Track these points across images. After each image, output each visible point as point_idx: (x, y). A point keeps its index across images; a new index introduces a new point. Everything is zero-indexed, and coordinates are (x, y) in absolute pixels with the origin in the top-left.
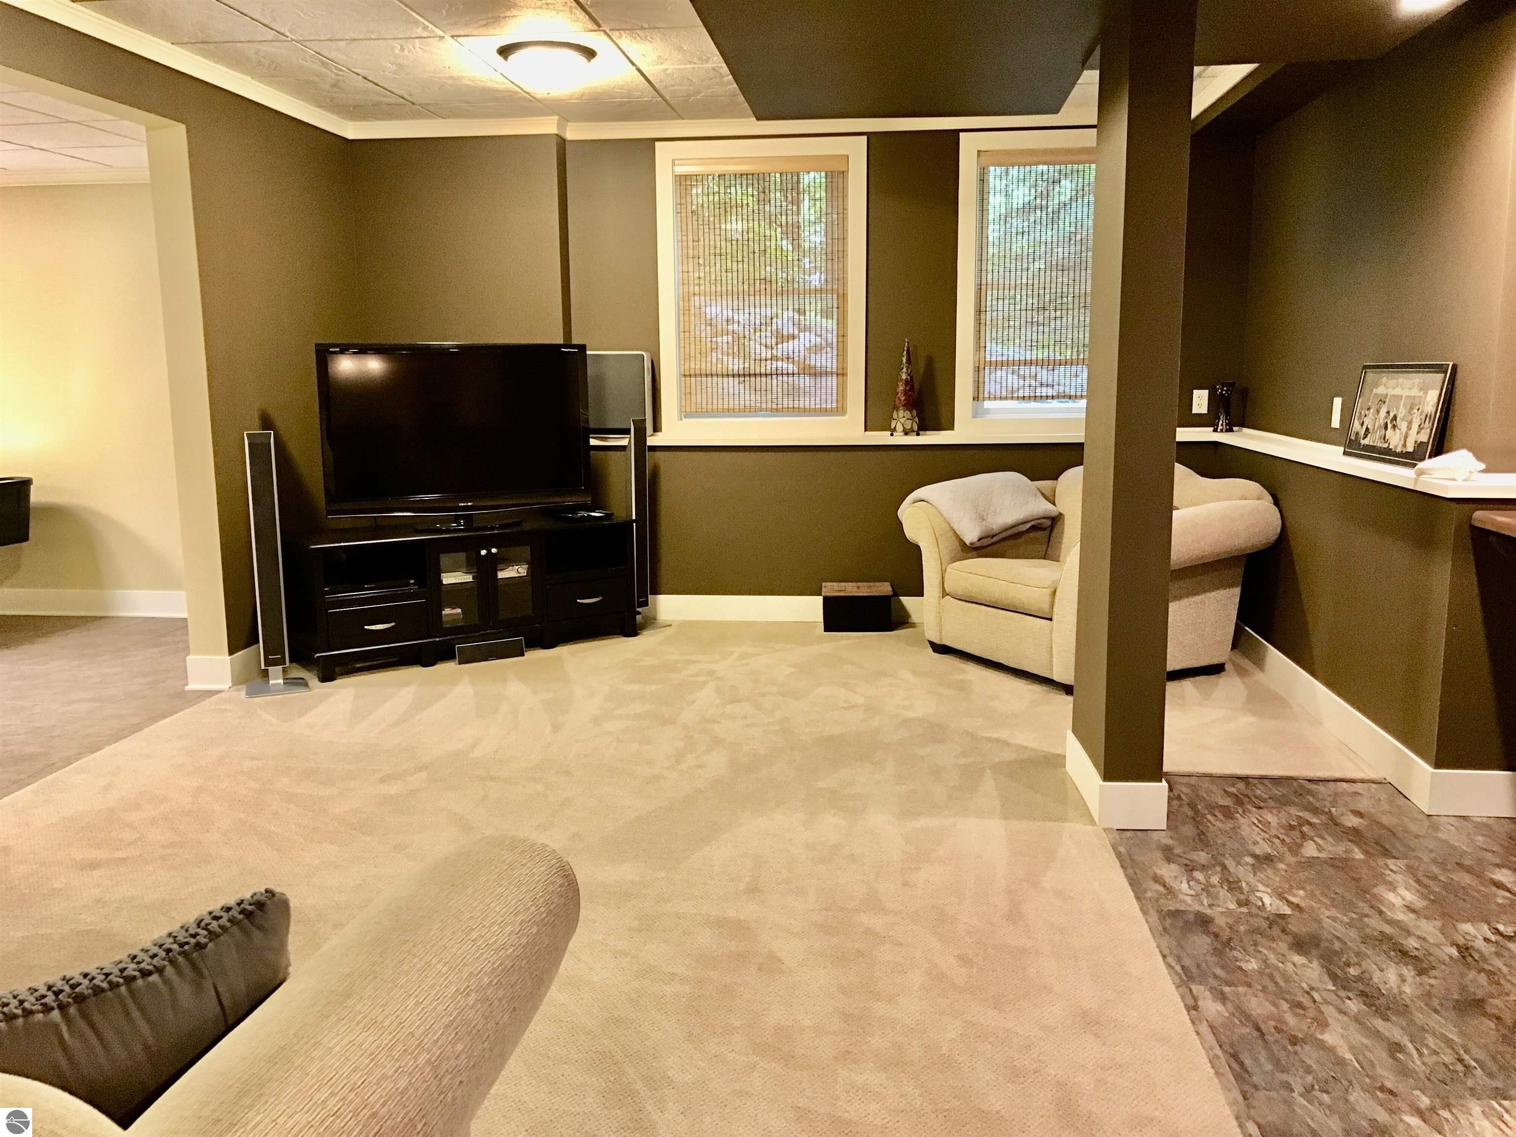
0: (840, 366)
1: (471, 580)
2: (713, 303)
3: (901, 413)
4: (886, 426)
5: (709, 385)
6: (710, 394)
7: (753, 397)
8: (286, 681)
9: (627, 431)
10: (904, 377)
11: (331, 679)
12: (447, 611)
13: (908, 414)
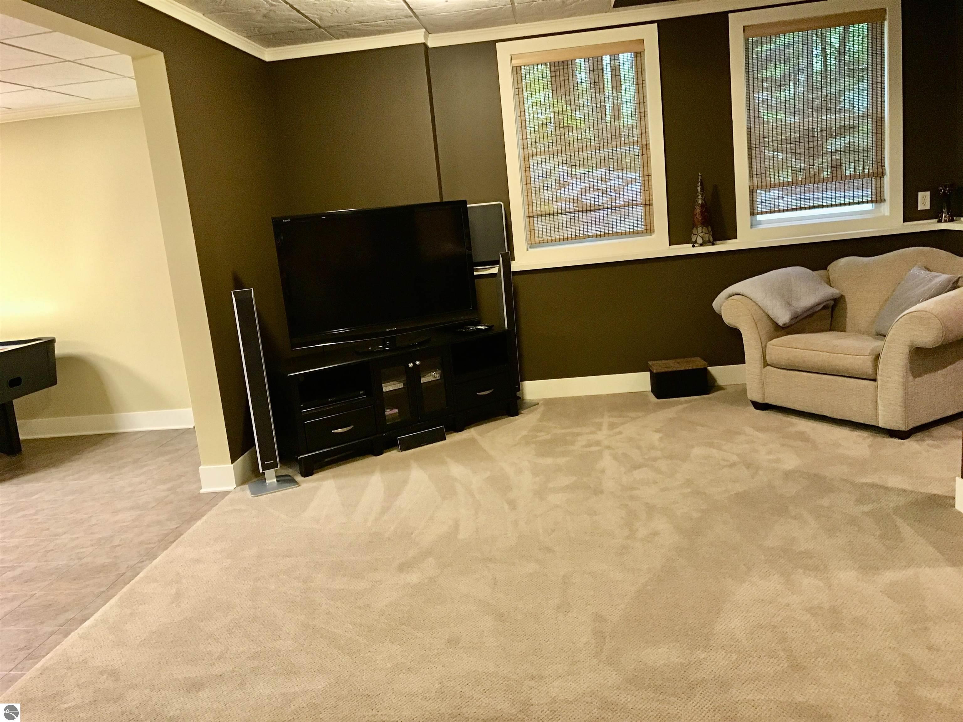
0: (647, 198)
1: (402, 386)
2: (548, 160)
3: (700, 230)
4: (687, 240)
5: (548, 222)
6: (549, 229)
7: (581, 228)
8: (279, 479)
9: (497, 263)
10: (700, 202)
11: (311, 474)
12: (388, 412)
13: (705, 230)
